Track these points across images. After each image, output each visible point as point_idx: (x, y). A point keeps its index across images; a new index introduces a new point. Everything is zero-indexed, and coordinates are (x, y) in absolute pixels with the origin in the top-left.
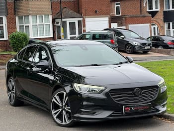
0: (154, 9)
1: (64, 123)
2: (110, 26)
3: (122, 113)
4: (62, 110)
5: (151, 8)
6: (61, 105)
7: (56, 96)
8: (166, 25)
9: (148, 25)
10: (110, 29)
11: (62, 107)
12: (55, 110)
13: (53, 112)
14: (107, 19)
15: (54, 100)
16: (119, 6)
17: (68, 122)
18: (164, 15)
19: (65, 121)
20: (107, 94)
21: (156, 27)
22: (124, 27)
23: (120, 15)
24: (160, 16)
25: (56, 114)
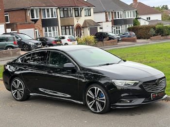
0: (36, 18)
1: (98, 111)
2: (6, 31)
3: (151, 99)
4: (95, 101)
5: (33, 17)
6: (94, 98)
7: (89, 91)
8: (44, 29)
9: (33, 29)
10: (6, 33)
11: (95, 99)
12: (90, 102)
13: (89, 104)
14: (3, 25)
15: (88, 94)
16: (8, 15)
17: (101, 110)
18: (42, 22)
19: (99, 109)
20: (141, 86)
21: (37, 30)
22: (16, 32)
23: (9, 23)
24: (39, 23)
25: (91, 105)
